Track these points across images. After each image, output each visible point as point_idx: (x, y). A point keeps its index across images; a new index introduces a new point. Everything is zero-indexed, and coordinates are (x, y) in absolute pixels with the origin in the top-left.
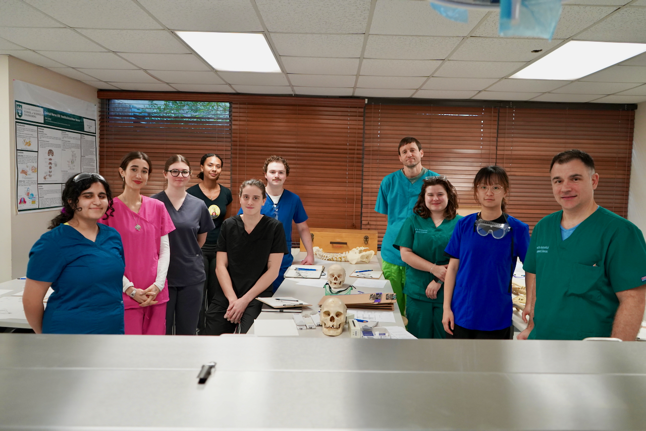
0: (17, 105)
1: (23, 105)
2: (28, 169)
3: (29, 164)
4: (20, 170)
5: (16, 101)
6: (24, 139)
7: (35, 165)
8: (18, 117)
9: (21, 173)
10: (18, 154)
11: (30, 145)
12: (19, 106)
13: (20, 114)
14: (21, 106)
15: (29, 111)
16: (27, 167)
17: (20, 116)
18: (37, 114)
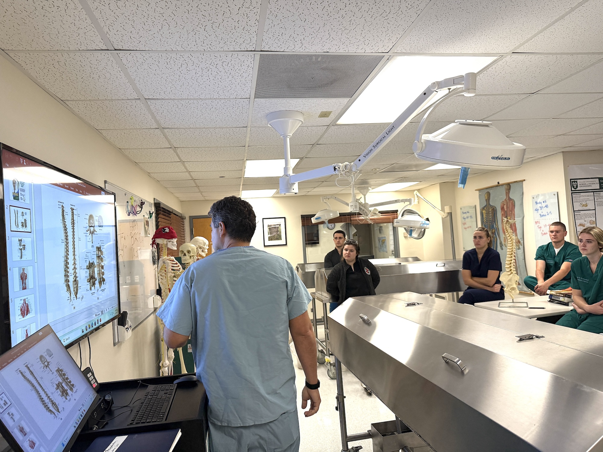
0: (572, 182)
1: (578, 181)
2: (586, 223)
3: (586, 219)
4: (578, 224)
5: (571, 179)
6: (581, 203)
7: (594, 219)
8: (573, 189)
9: (579, 226)
10: (575, 213)
11: (587, 206)
12: (574, 182)
13: (575, 187)
14: (577, 182)
15: (584, 183)
16: (585, 221)
17: (575, 188)
18: (592, 184)
